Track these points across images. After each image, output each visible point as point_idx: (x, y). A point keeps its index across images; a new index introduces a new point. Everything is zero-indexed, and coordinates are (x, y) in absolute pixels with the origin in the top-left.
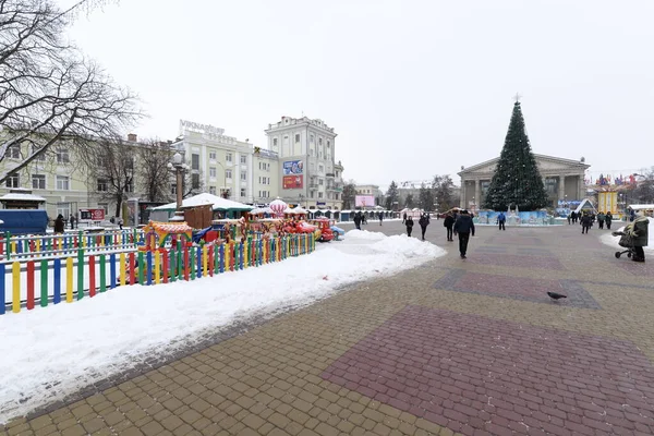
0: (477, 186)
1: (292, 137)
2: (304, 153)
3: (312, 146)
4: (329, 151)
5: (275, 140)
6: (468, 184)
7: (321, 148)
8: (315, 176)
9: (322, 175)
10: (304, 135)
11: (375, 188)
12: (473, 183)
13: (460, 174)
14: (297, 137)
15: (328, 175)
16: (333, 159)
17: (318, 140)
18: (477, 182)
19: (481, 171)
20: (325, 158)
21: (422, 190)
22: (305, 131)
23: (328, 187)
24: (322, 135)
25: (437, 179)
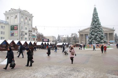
0: (84, 36)
1: (14, 16)
2: (19, 22)
3: (22, 20)
4: (30, 22)
5: (8, 17)
6: (81, 35)
7: (26, 21)
8: (23, 31)
9: (27, 31)
10: (18, 15)
11: (53, 37)
12: (83, 35)
13: (78, 32)
14: (16, 16)
15: (29, 31)
16: (32, 25)
17: (25, 18)
18: (84, 35)
19: (85, 31)
20: (28, 24)
21: (68, 38)
22: (19, 14)
23: (30, 36)
24: (27, 16)
25: (72, 34)
